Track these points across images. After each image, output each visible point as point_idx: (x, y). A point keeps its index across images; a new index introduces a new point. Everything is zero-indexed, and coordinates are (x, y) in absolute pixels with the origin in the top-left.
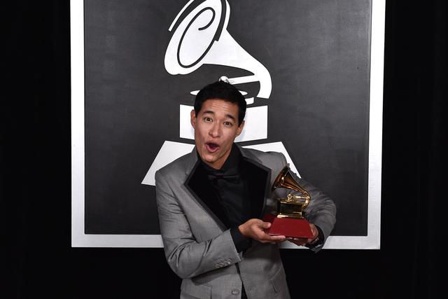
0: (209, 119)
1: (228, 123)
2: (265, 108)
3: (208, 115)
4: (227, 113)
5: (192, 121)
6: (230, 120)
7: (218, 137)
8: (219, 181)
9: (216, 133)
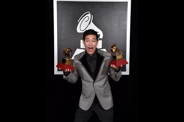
0: (88, 41)
1: (94, 41)
2: (101, 41)
3: (88, 40)
4: (93, 38)
5: (83, 43)
6: (94, 40)
7: (92, 45)
8: (91, 59)
9: (91, 45)
